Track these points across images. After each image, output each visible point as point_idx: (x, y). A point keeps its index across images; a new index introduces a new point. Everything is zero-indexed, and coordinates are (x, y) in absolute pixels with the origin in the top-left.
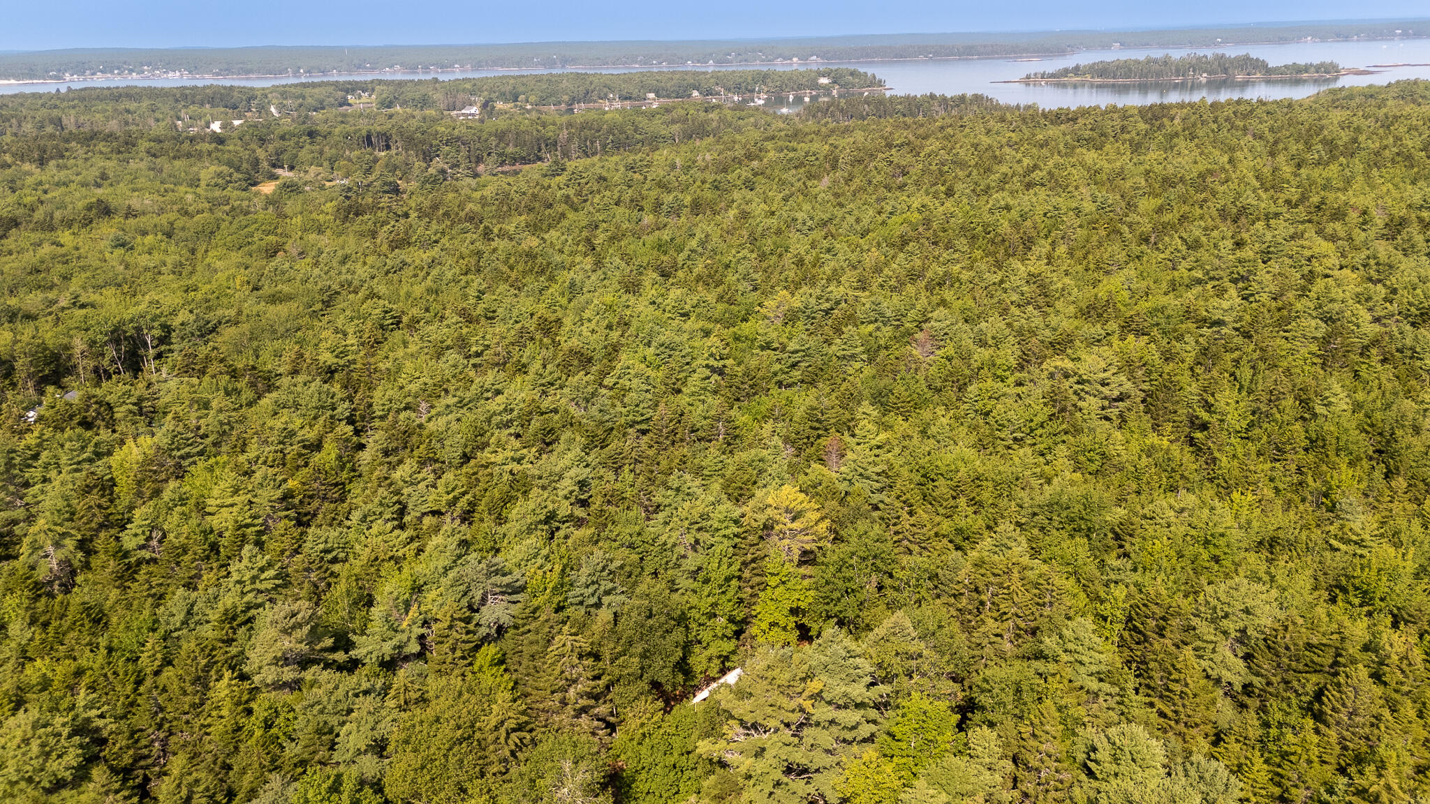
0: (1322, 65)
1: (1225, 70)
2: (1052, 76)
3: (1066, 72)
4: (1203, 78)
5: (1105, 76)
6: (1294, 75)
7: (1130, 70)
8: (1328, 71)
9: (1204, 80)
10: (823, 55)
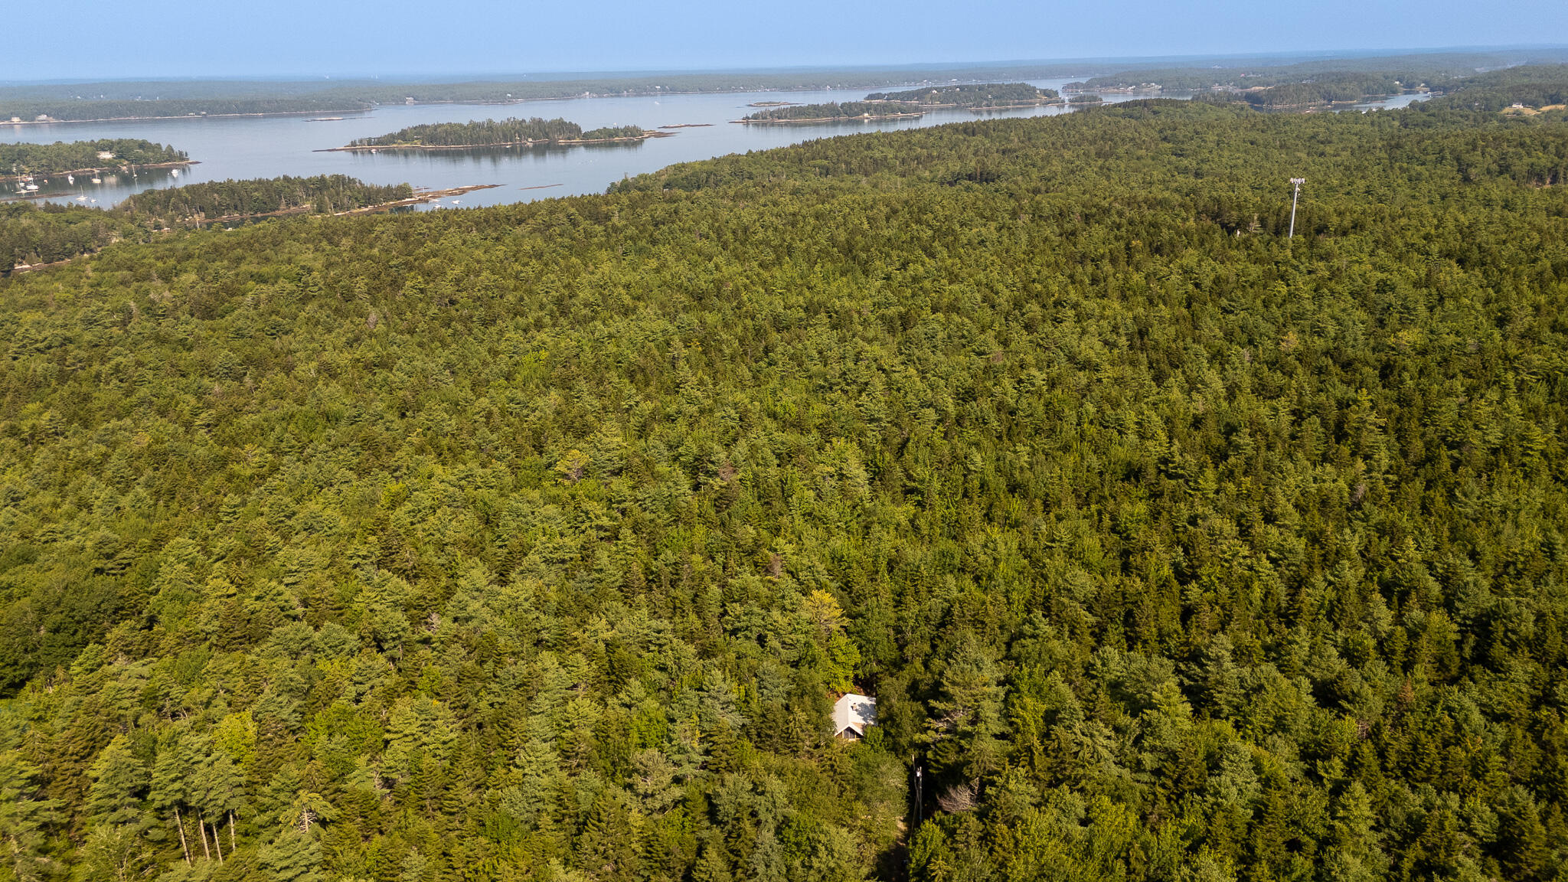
0: (625, 126)
1: (547, 135)
3: (393, 138)
4: (530, 142)
5: (435, 141)
6: (608, 139)
7: (460, 136)
8: (633, 137)
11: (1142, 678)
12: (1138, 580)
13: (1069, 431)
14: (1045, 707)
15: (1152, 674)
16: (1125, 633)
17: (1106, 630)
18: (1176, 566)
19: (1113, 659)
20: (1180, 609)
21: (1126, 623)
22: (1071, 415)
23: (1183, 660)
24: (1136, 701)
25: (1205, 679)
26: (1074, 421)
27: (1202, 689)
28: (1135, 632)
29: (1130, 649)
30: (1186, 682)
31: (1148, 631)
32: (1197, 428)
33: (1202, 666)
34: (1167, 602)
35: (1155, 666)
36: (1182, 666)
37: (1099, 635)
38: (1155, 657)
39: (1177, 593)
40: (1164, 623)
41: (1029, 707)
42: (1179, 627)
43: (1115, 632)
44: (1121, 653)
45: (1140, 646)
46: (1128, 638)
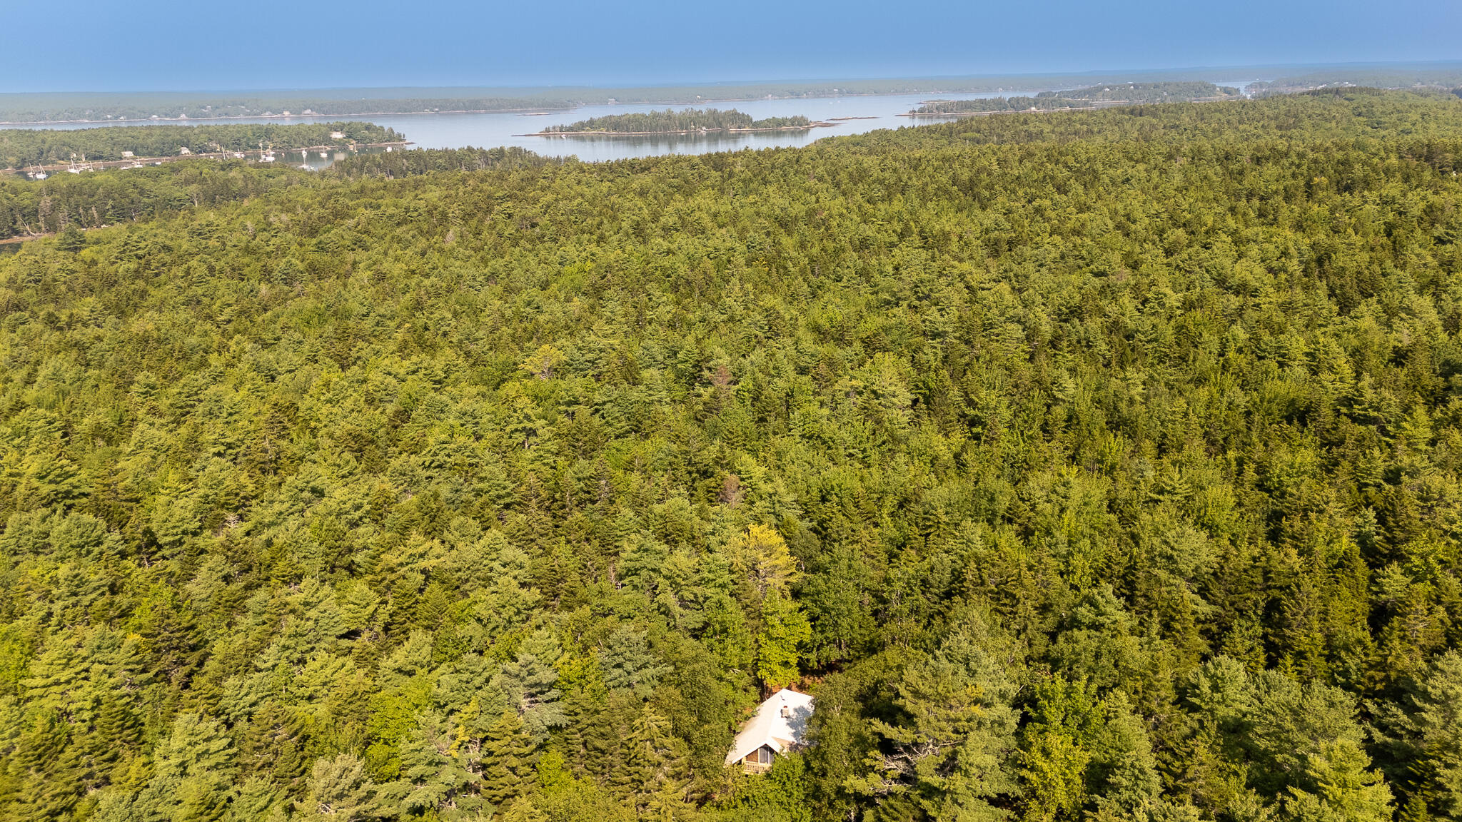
0: (795, 118)
1: (720, 124)
2: (570, 129)
3: (582, 126)
4: (703, 131)
5: (619, 129)
6: (775, 128)
7: (641, 124)
8: (799, 126)
9: (704, 133)
10: (319, 108)
11: (1288, 725)
12: (1294, 552)
13: (1206, 360)
14: (1086, 758)
15: (1310, 719)
16: (1265, 636)
17: (1230, 629)
18: (1362, 539)
19: (1233, 680)
20: (1367, 607)
21: (1266, 619)
22: (1211, 340)
23: (1371, 694)
24: (1276, 766)
25: (1417, 735)
26: (1216, 348)
27: (1410, 756)
28: (1283, 637)
29: (1271, 664)
30: (1378, 736)
31: (1308, 637)
32: (1399, 364)
33: (1411, 710)
34: (1345, 592)
35: (1318, 704)
36: (1371, 707)
37: (1217, 636)
38: (1317, 685)
39: (1364, 581)
40: (1338, 625)
41: (1056, 754)
42: (1366, 636)
43: (1245, 634)
44: (1251, 671)
45: (1289, 661)
46: (1269, 646)
